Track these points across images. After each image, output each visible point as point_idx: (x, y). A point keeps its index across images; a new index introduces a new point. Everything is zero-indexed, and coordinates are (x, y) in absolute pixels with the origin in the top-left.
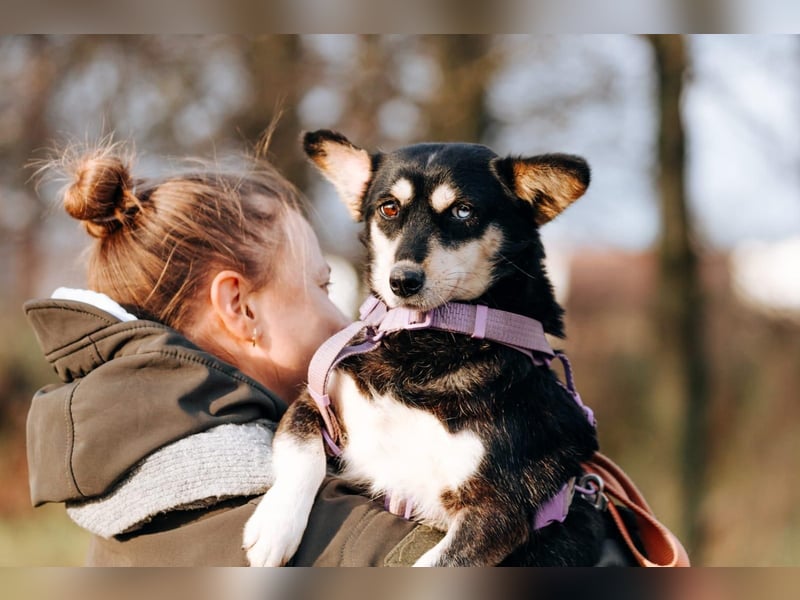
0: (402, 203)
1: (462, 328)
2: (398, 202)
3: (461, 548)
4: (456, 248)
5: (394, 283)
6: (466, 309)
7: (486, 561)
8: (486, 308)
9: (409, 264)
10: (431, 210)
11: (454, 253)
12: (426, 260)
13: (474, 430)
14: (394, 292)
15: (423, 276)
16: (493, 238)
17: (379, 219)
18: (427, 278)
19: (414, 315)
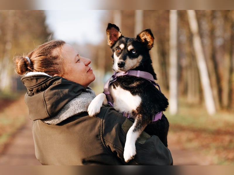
0: (122, 49)
1: (135, 75)
2: (121, 49)
3: (138, 125)
4: (132, 59)
5: (118, 64)
6: (135, 71)
7: (144, 127)
8: (140, 71)
9: (122, 60)
10: (128, 50)
11: (132, 60)
12: (126, 60)
13: (139, 95)
14: (118, 66)
15: (125, 63)
16: (140, 58)
17: (116, 53)
18: (126, 64)
19: (124, 72)
